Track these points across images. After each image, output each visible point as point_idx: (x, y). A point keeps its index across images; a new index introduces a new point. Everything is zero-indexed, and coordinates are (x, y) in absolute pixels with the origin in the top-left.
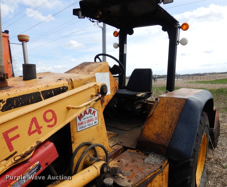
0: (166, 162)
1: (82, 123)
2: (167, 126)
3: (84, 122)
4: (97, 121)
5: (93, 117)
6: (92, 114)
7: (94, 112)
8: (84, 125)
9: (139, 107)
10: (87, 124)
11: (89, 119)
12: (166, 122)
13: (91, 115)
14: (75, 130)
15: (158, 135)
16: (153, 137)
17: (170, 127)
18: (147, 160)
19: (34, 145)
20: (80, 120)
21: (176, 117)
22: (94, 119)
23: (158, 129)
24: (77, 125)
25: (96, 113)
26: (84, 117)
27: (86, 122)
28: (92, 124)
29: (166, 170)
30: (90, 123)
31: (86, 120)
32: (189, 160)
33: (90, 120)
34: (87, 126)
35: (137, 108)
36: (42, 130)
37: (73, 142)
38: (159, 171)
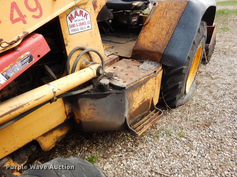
0: (161, 68)
1: (73, 26)
2: (164, 33)
3: (76, 25)
4: (90, 25)
5: (85, 20)
6: (84, 16)
7: (86, 15)
8: (76, 28)
9: (135, 20)
10: (79, 27)
11: (81, 21)
12: (163, 29)
13: (83, 18)
14: (67, 32)
15: (153, 43)
16: (149, 44)
17: (167, 33)
18: (142, 66)
19: (21, 35)
20: (72, 22)
21: (174, 23)
22: (87, 23)
23: (154, 36)
24: (69, 27)
25: (88, 16)
26: (75, 19)
27: (78, 24)
28: (84, 28)
29: (160, 75)
30: (83, 26)
31: (78, 22)
32: (182, 67)
33: (83, 24)
34: (79, 29)
35: (133, 20)
36: (26, 19)
37: (67, 45)
38: (153, 75)
